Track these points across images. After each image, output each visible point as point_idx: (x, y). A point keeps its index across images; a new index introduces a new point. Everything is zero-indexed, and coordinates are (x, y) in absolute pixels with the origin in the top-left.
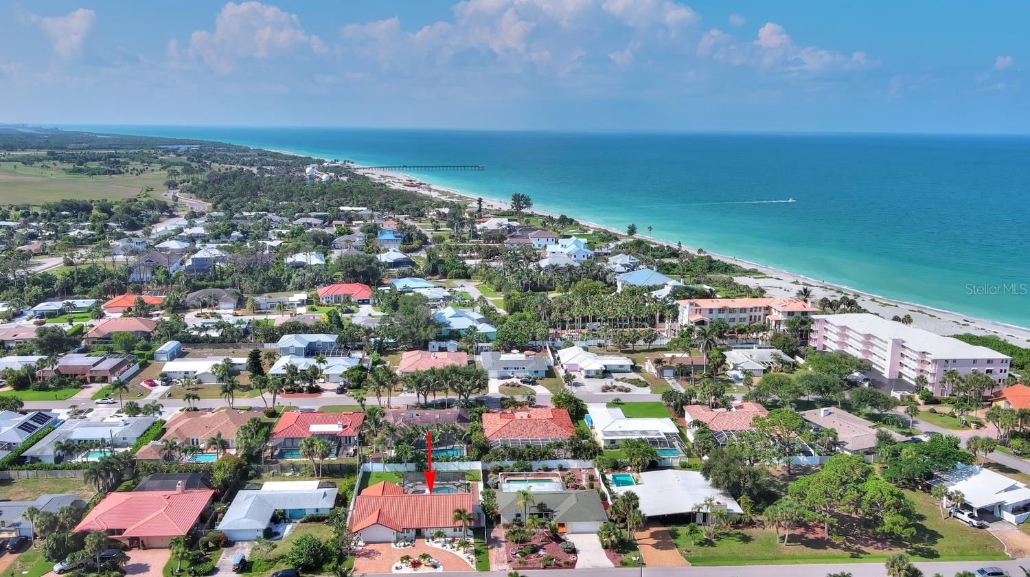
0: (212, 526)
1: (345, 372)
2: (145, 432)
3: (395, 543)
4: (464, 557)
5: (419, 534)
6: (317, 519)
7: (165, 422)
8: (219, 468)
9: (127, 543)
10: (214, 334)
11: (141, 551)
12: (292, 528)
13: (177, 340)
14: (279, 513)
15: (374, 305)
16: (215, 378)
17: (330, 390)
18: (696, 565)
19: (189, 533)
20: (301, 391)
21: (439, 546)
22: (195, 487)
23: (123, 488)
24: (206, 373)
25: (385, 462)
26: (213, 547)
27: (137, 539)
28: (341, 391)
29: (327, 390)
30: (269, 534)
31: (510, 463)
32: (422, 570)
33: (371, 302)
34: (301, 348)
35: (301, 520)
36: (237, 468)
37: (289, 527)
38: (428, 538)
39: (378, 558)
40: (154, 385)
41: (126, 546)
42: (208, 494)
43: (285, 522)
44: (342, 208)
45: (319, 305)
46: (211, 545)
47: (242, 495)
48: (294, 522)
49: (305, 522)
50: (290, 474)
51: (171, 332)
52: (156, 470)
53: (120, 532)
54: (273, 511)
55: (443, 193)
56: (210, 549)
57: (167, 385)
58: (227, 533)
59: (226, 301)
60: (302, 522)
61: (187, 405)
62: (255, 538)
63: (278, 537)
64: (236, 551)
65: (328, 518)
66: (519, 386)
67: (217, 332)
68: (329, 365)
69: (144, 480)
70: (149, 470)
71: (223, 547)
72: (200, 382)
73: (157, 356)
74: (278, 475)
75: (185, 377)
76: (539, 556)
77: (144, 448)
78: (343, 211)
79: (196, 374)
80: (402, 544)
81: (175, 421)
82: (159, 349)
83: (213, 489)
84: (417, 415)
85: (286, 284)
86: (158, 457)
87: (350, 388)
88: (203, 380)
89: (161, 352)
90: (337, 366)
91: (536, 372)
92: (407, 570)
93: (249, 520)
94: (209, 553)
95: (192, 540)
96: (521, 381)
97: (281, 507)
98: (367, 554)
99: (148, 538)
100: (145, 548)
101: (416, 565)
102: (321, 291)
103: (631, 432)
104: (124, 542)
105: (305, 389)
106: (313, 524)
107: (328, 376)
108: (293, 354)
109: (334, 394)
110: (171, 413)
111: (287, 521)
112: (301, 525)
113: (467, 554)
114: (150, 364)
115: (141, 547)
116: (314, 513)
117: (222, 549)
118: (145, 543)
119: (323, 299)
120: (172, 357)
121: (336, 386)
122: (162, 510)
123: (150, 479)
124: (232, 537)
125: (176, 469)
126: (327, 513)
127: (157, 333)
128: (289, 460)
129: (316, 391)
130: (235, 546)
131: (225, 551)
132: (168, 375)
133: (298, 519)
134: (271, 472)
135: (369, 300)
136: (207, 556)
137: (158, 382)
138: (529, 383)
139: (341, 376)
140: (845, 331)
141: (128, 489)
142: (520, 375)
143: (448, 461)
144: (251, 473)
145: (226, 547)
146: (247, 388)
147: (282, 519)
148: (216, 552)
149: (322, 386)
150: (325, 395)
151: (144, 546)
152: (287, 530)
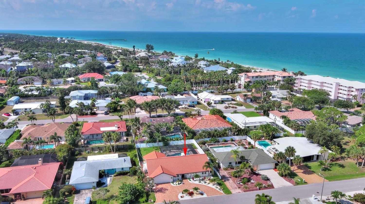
0: (64, 183)
1: (107, 105)
2: (10, 136)
3: (173, 182)
4: (214, 187)
5: (184, 177)
6: (123, 173)
7: (21, 131)
8: (60, 151)
9: (13, 197)
10: (35, 93)
11: (22, 201)
12: (111, 180)
13: (17, 96)
14: (102, 172)
15: (105, 81)
16: (41, 111)
17: (101, 114)
18: (332, 181)
19: (52, 188)
20: (87, 114)
21: (197, 182)
22: (48, 162)
23: (4, 165)
24: (36, 109)
25: (147, 142)
26: (67, 195)
27: (19, 194)
28: (106, 113)
29: (99, 114)
30: (100, 184)
31: (207, 139)
32: (196, 196)
33: (104, 80)
34: (82, 96)
35: (115, 175)
36: (68, 150)
37: (109, 179)
38: (189, 179)
39: (167, 192)
40: (10, 115)
41: (12, 199)
42: (57, 165)
43: (106, 177)
44: (77, 50)
45: (80, 82)
46: (66, 193)
47: (76, 164)
48: (111, 176)
49: (117, 176)
50: (97, 152)
51: (14, 93)
52: (23, 154)
53: (7, 191)
54: (98, 171)
55: (115, 47)
56: (67, 196)
57: (17, 115)
58: (74, 185)
59: (37, 81)
60: (115, 176)
61: (30, 122)
62: (92, 187)
63: (104, 185)
64: (83, 196)
65: (129, 172)
66: (188, 108)
67: (37, 92)
68: (98, 103)
69: (16, 160)
70: (19, 154)
71: (74, 194)
72: (33, 113)
73: (9, 103)
74: (91, 153)
75: (25, 111)
76: (252, 183)
77: (12, 144)
78: (78, 51)
79: (31, 109)
80: (177, 183)
81: (26, 130)
82: (9, 100)
83: (59, 162)
84: (154, 120)
85: (63, 75)
86: (22, 148)
87: (110, 112)
88: (35, 112)
89: (11, 101)
90: (102, 103)
91: (193, 102)
92: (187, 197)
93: (87, 177)
94: (66, 198)
95: (55, 191)
96: (188, 106)
97: (102, 169)
98: (161, 190)
99: (26, 193)
100: (25, 199)
101: (191, 194)
102: (80, 76)
103: (255, 123)
104: (10, 197)
105: (89, 113)
106: (121, 177)
107: (98, 107)
108: (78, 99)
109: (104, 115)
110: (22, 127)
111: (107, 176)
112: (115, 177)
113: (215, 186)
114: (5, 107)
115: (22, 199)
116: (121, 170)
117: (74, 195)
118: (25, 196)
119: (82, 80)
120: (17, 103)
121: (104, 112)
122: (33, 176)
123: (21, 159)
124: (79, 188)
125: (35, 153)
126: (128, 170)
127: (6, 93)
128: (94, 145)
129: (94, 114)
130: (81, 193)
131: (76, 197)
132: (16, 110)
133: (111, 174)
134: (87, 152)
135: (103, 80)
136: (66, 200)
137: (12, 114)
138: (192, 107)
139: (106, 107)
140: (311, 82)
141: (7, 166)
142: (186, 104)
143: (178, 140)
144: (77, 152)
145: (76, 194)
146: (59, 115)
147: (104, 175)
148: (71, 197)
149: (97, 112)
150: (99, 116)
151: (24, 198)
152: (108, 180)
